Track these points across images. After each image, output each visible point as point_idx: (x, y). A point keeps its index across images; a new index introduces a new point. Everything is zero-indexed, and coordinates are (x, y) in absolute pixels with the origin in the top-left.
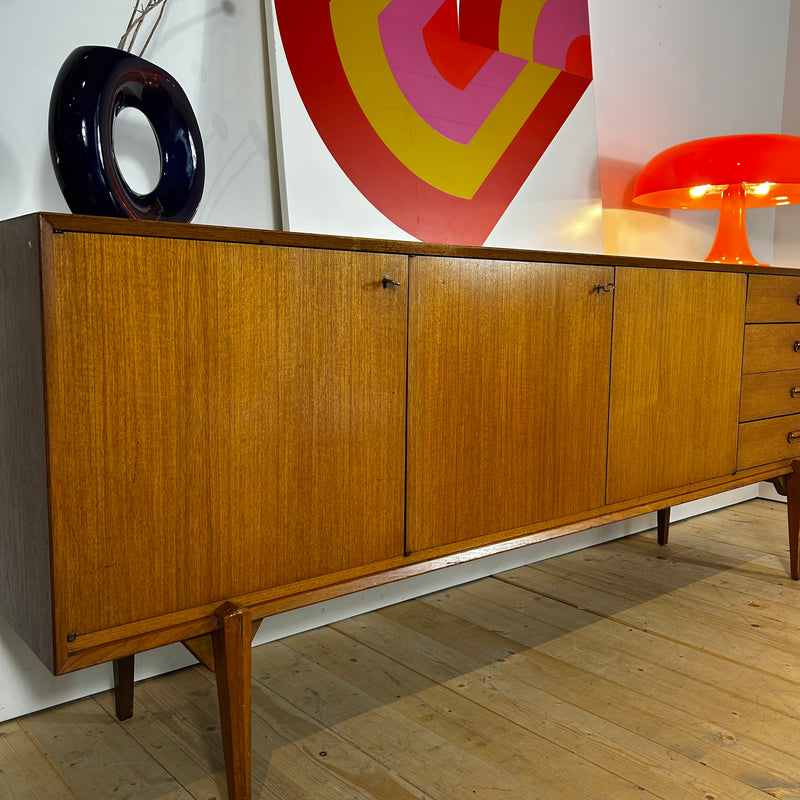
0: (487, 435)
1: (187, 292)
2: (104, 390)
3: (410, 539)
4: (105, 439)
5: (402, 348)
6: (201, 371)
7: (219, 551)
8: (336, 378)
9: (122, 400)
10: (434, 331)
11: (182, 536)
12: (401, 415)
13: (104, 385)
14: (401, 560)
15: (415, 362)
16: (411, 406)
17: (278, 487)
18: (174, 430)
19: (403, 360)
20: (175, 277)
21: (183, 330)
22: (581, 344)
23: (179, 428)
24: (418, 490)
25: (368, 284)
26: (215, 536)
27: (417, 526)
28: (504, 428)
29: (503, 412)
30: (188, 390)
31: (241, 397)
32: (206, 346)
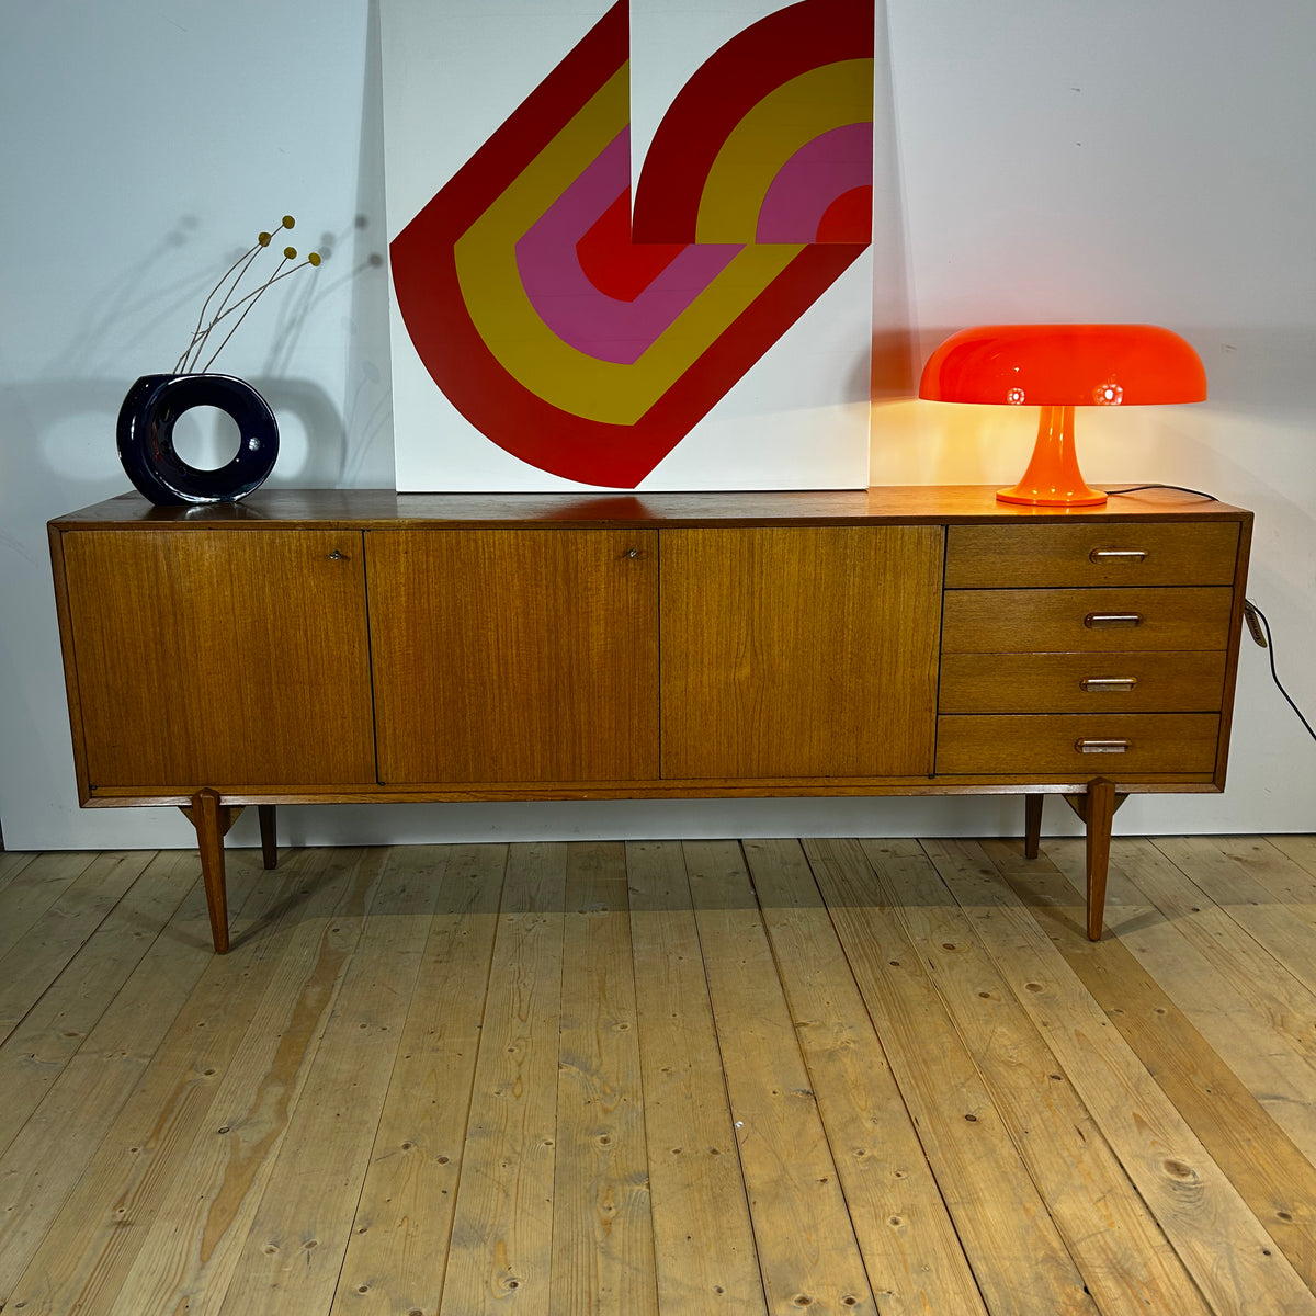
0: (473, 690)
1: (156, 567)
2: (102, 632)
3: (382, 771)
4: (106, 665)
5: (361, 607)
6: (171, 620)
7: (195, 750)
8: (292, 631)
9: (115, 638)
10: (398, 595)
11: (165, 735)
12: (365, 665)
13: (102, 628)
14: (376, 787)
15: (378, 621)
16: (375, 659)
17: (242, 711)
18: (154, 662)
19: (363, 619)
20: (146, 557)
21: (155, 593)
22: (607, 610)
23: (157, 660)
24: (389, 732)
25: (318, 556)
26: (191, 739)
27: (390, 761)
28: (496, 685)
29: (495, 671)
30: (162, 634)
31: (205, 641)
32: (174, 605)
